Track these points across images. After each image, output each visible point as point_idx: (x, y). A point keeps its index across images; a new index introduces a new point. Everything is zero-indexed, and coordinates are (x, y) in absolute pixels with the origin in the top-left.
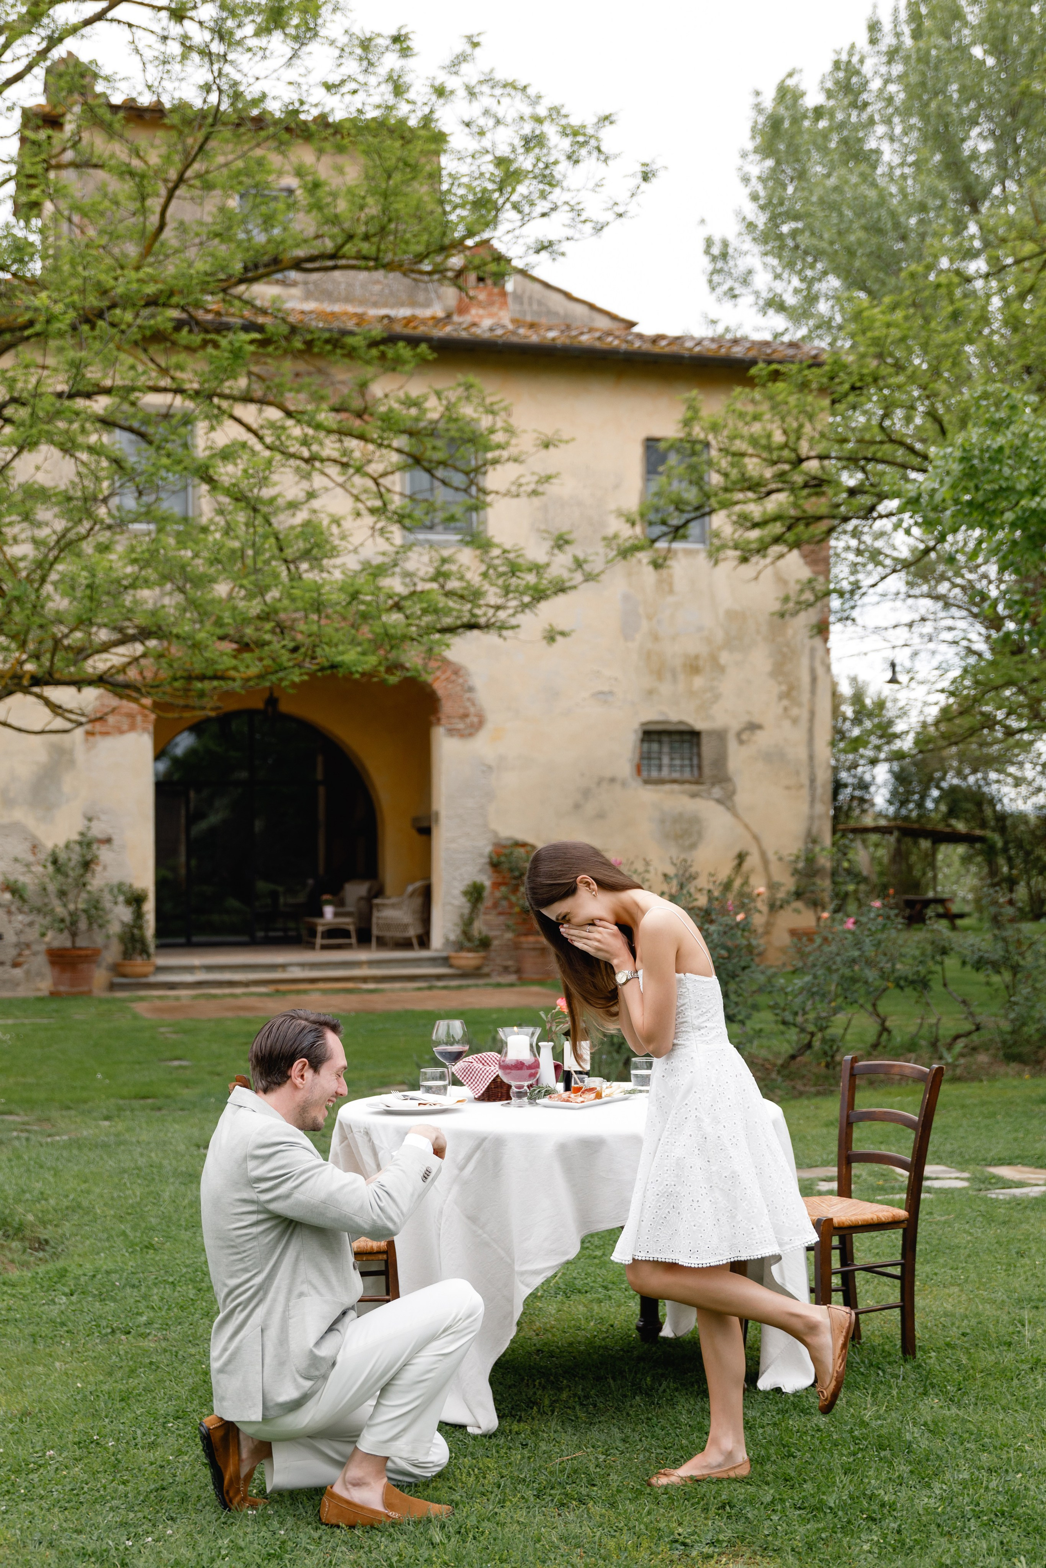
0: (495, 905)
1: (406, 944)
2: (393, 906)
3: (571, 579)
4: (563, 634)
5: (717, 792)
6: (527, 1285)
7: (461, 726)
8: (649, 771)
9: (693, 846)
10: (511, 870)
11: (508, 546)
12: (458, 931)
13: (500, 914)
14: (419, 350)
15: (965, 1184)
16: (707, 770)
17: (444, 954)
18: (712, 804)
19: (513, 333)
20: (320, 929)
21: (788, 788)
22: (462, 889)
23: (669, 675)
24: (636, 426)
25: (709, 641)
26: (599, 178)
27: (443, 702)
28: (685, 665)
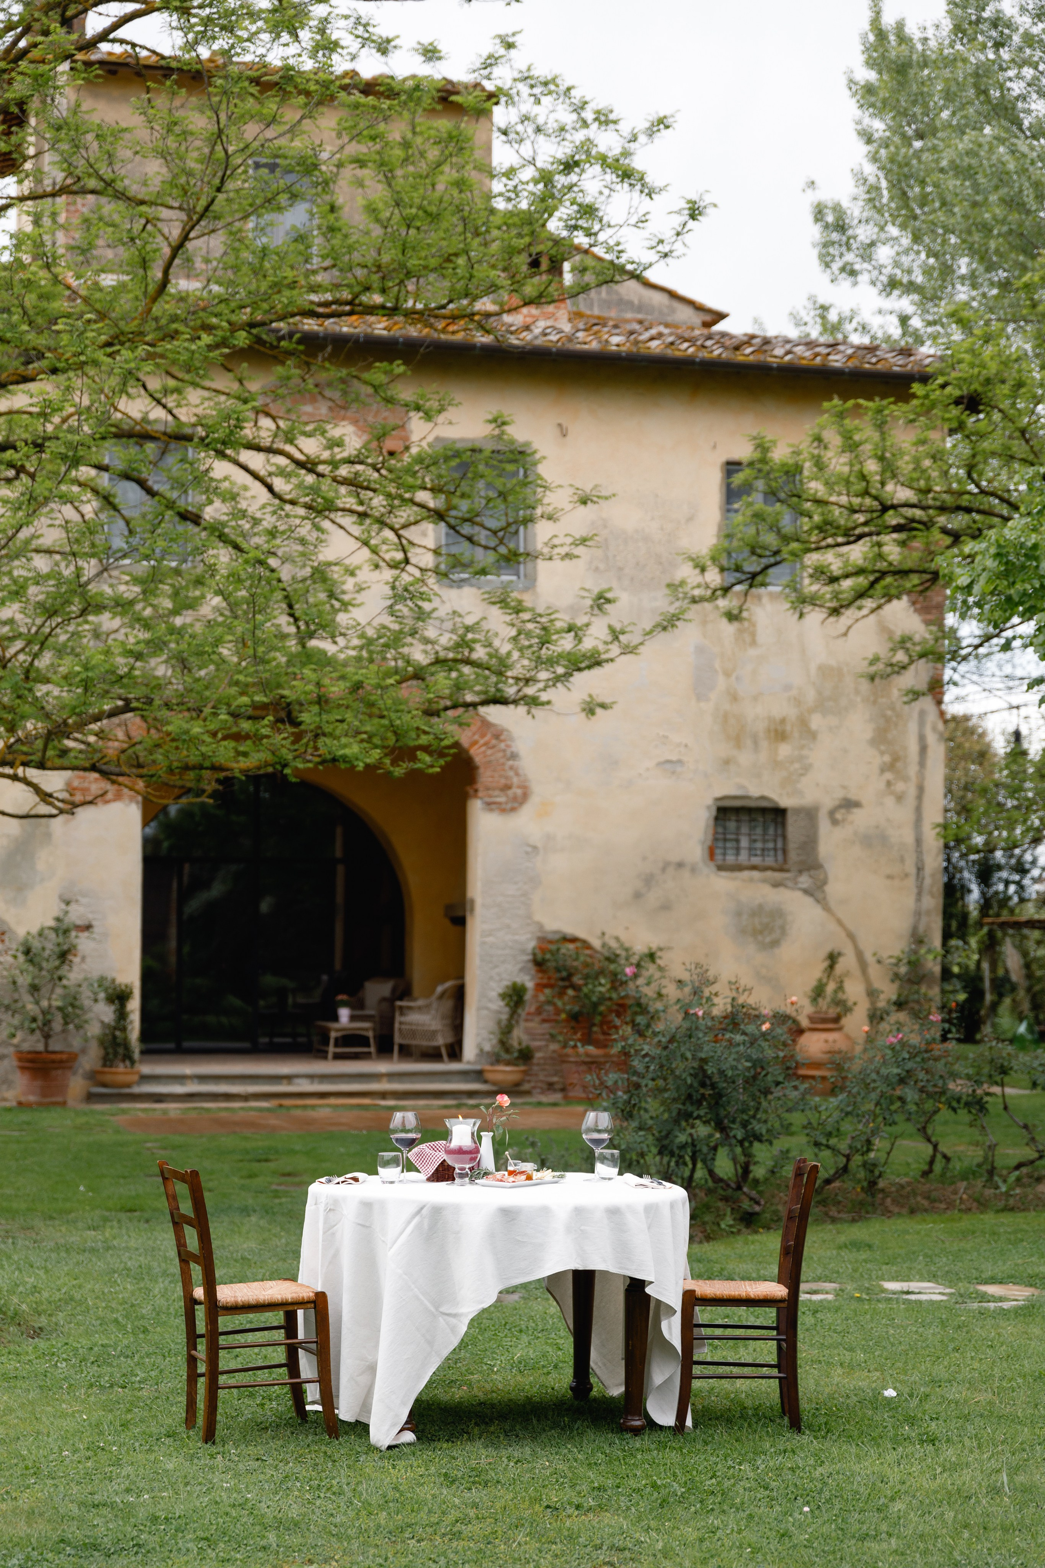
0: (539, 1011)
1: (433, 1055)
2: (420, 1009)
3: (607, 651)
4: (603, 706)
5: (805, 880)
7: (502, 799)
8: (724, 854)
9: (775, 943)
10: (558, 970)
11: (540, 610)
12: (495, 1041)
13: (544, 1021)
15: (944, 1298)
16: (793, 856)
17: (478, 1067)
18: (799, 894)
19: (570, 339)
20: (333, 1035)
21: (890, 877)
22: (501, 991)
23: (749, 742)
24: (715, 447)
25: (797, 701)
26: (641, 212)
27: (481, 770)
28: (768, 730)
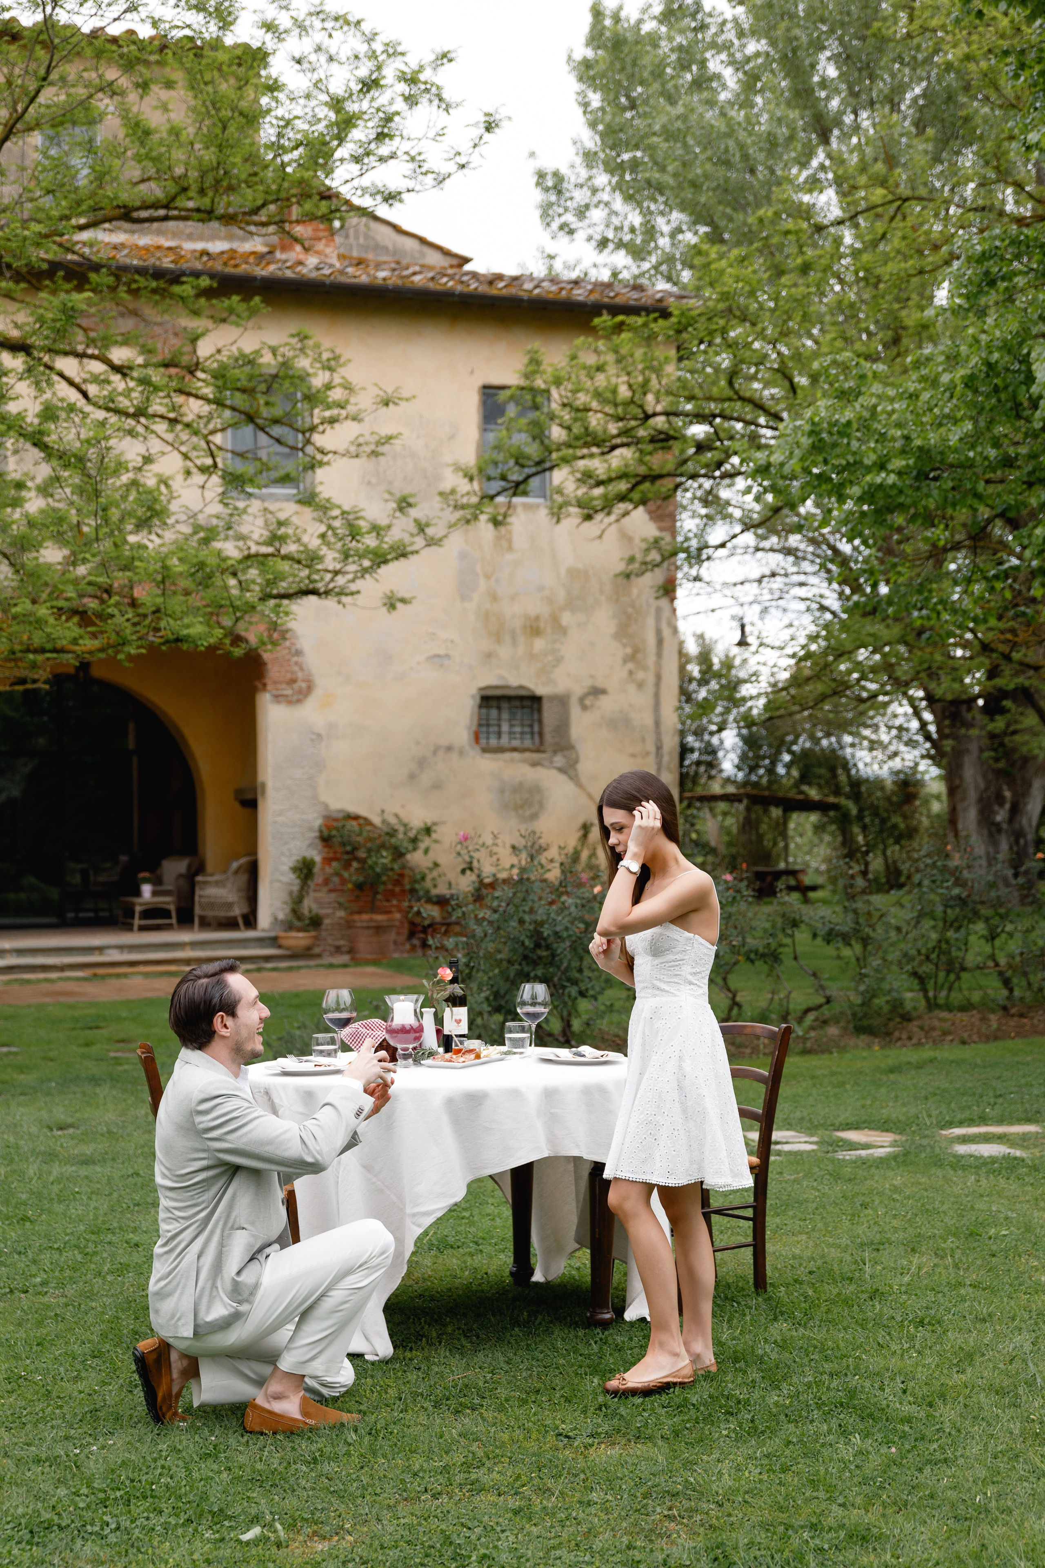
0: (326, 882)
1: (230, 924)
2: (217, 884)
3: (412, 544)
4: (404, 601)
5: (559, 760)
6: (419, 1226)
7: (288, 692)
8: (488, 738)
9: (534, 816)
10: (343, 844)
11: (346, 508)
12: (288, 910)
13: (331, 891)
14: (252, 303)
15: (814, 1147)
16: (548, 738)
17: (273, 934)
18: (554, 772)
19: (342, 272)
20: (138, 909)
21: (633, 755)
22: (291, 865)
23: (508, 637)
24: (472, 372)
25: (550, 601)
26: (439, 127)
27: (269, 666)
28: (525, 627)
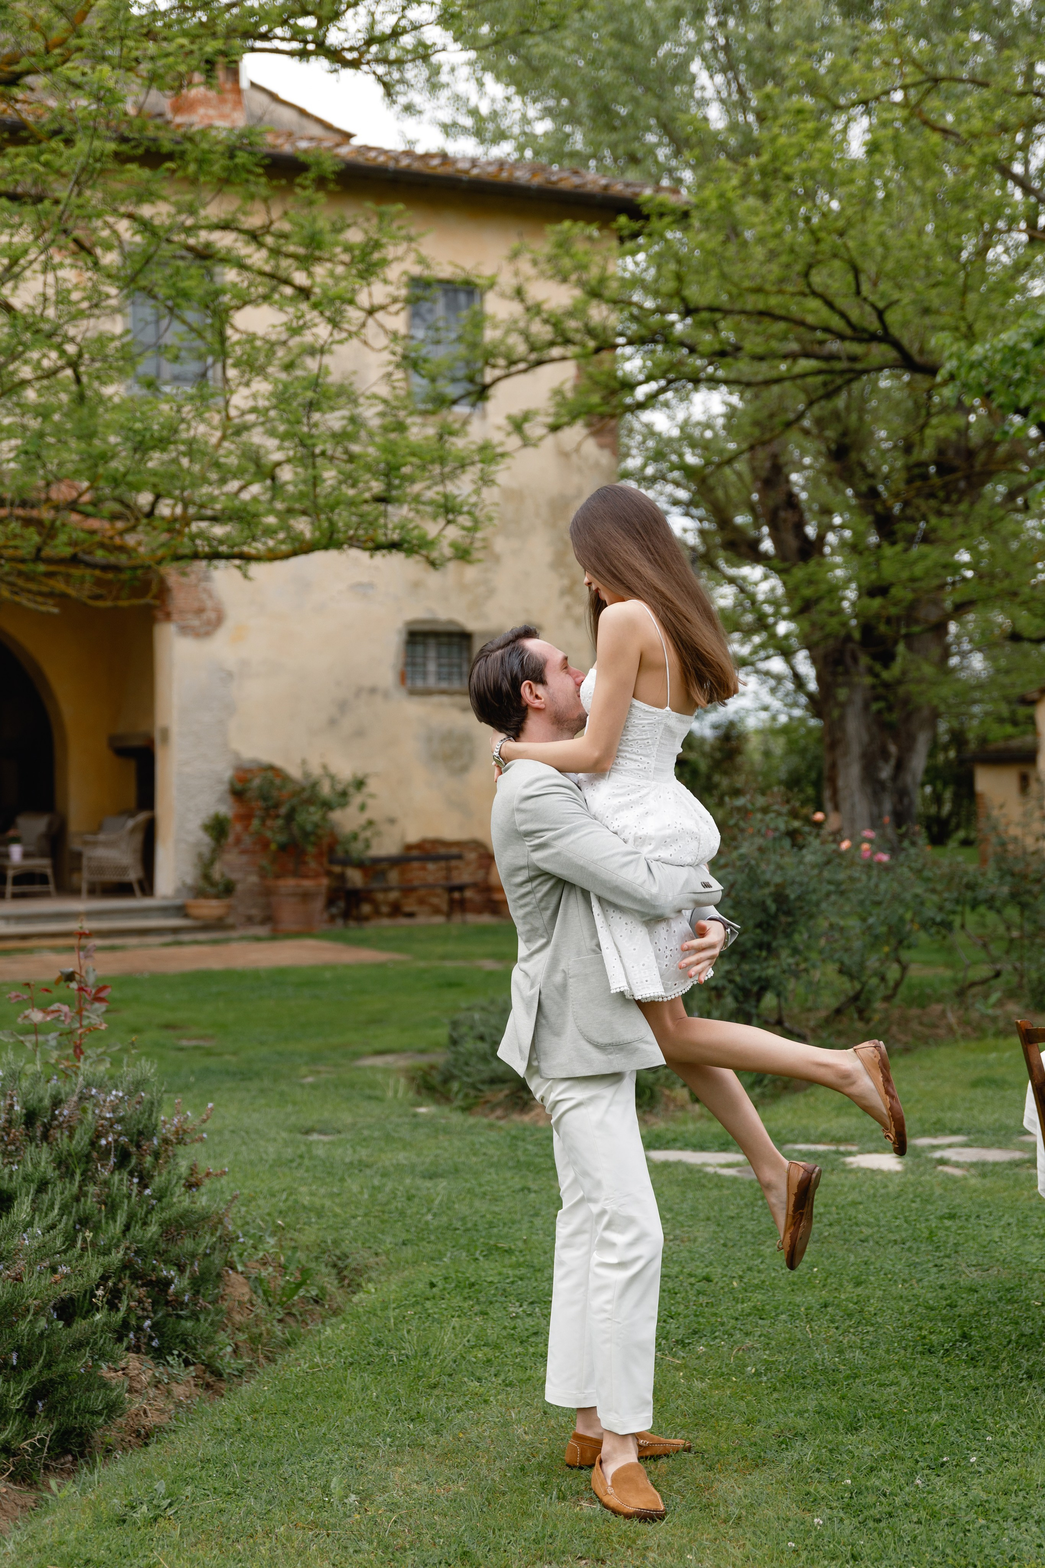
1: (123, 889)
2: (107, 844)
7: (196, 623)
8: (414, 680)
9: (464, 769)
10: (261, 799)
12: (196, 874)
13: (245, 852)
17: (178, 902)
20: (10, 873)
22: (201, 821)
